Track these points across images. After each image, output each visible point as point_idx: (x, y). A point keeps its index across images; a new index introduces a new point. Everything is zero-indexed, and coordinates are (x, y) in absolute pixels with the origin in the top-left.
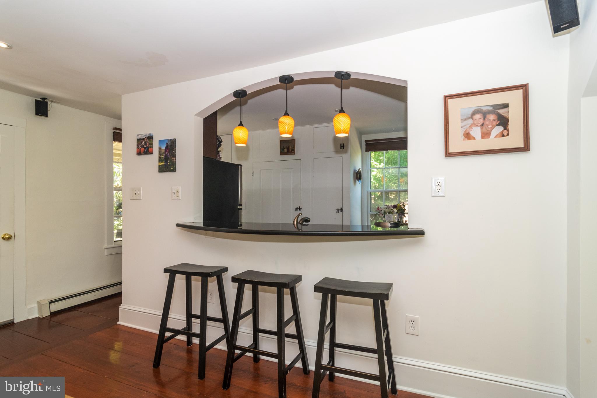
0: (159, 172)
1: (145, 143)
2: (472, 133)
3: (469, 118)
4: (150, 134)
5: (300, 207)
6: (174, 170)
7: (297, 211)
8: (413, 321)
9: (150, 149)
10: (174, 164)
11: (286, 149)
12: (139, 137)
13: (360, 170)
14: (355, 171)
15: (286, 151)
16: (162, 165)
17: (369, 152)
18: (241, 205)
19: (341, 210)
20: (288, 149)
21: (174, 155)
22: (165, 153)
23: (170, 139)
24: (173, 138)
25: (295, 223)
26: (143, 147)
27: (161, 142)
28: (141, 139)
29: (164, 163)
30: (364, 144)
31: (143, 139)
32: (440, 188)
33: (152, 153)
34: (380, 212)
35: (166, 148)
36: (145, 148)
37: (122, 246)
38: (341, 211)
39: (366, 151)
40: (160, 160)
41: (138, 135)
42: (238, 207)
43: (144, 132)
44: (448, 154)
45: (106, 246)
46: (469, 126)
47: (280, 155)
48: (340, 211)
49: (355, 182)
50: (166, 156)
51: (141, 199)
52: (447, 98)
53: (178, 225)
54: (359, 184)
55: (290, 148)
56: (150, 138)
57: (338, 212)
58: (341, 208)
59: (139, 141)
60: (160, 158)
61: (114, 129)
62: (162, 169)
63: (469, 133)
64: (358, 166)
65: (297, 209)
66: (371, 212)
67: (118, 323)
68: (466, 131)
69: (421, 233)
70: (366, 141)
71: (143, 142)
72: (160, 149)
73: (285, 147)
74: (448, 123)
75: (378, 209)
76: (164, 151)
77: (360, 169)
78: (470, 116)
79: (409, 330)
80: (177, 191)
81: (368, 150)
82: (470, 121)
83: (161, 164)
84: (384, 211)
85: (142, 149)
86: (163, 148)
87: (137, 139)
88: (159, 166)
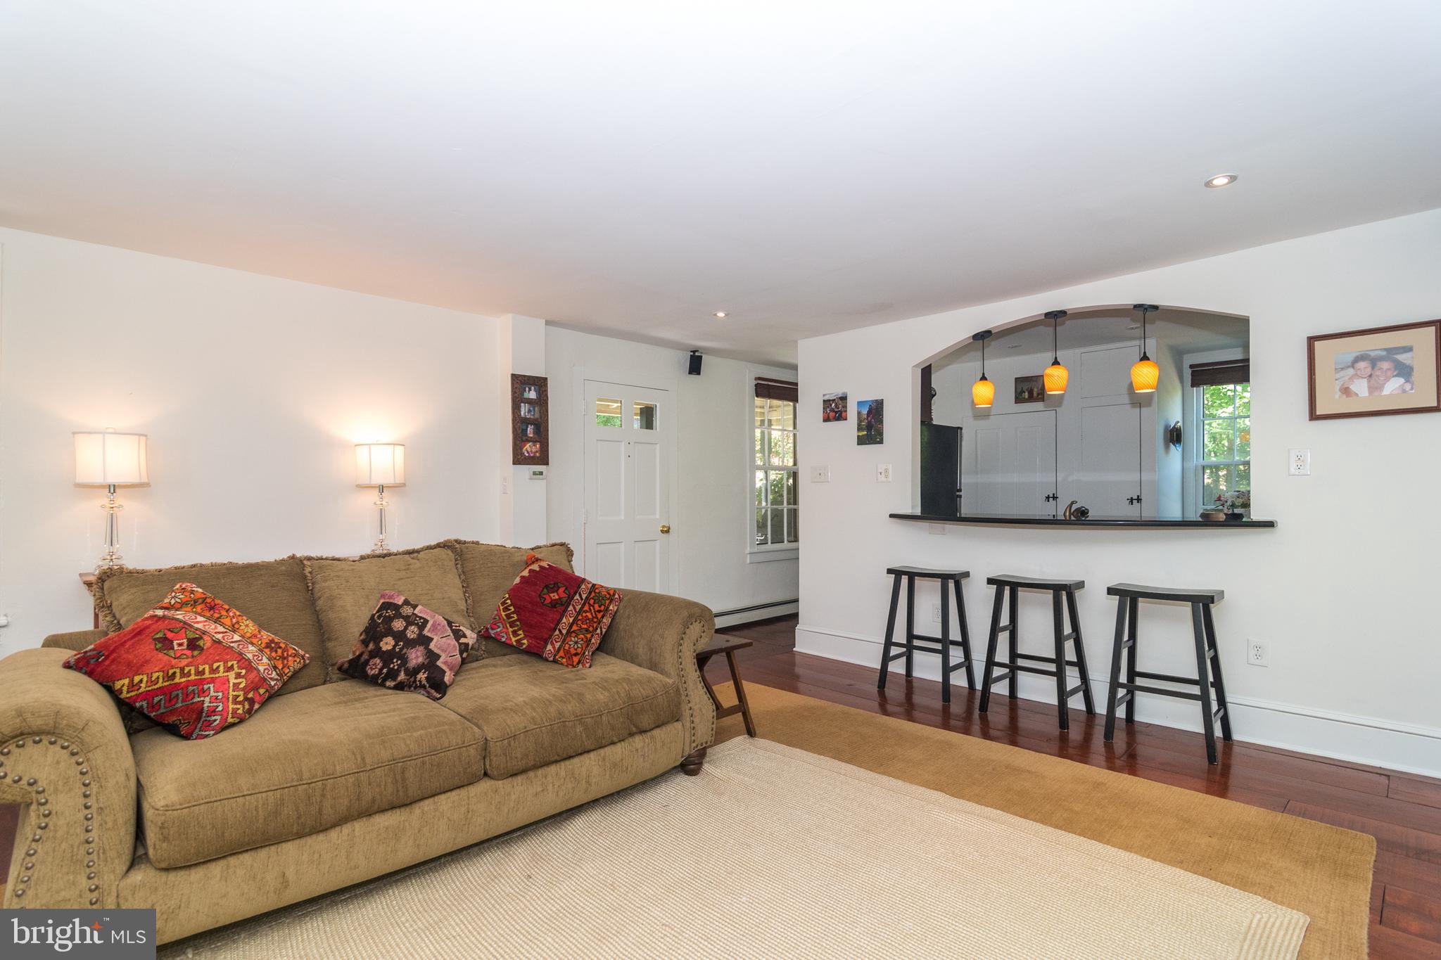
0: (858, 444)
1: (836, 406)
2: (1353, 388)
3: (1348, 367)
4: (843, 394)
5: (1054, 494)
6: (881, 442)
7: (1048, 501)
8: (1258, 648)
9: (844, 414)
10: (880, 433)
11: (1027, 394)
12: (826, 398)
13: (1179, 424)
14: (1166, 427)
15: (1027, 397)
16: (863, 435)
17: (1199, 386)
18: (960, 490)
19: (1139, 500)
20: (1031, 392)
21: (881, 422)
22: (867, 419)
23: (876, 400)
24: (879, 398)
25: (1068, 514)
26: (832, 410)
27: (860, 404)
28: (829, 400)
29: (866, 433)
30: (1188, 373)
31: (834, 400)
32: (1302, 464)
33: (846, 419)
34: (1223, 505)
35: (869, 412)
36: (836, 412)
37: (798, 549)
38: (1138, 502)
39: (1193, 386)
40: (859, 429)
41: (824, 395)
42: (958, 493)
43: (834, 391)
44: (1314, 416)
45: (748, 550)
46: (1348, 377)
47: (1016, 403)
48: (1135, 502)
49: (1167, 448)
50: (869, 423)
51: (828, 482)
52: (1312, 340)
53: (892, 516)
54: (1176, 451)
55: (1035, 390)
56: (844, 399)
57: (1132, 504)
58: (1138, 496)
59: (827, 403)
60: (859, 425)
61: (758, 379)
62: (861, 441)
63: (1348, 388)
64: (1175, 416)
65: (1048, 498)
66: (1204, 505)
67: (794, 649)
68: (1343, 385)
69: (1270, 524)
70: (1191, 366)
71: (833, 405)
72: (859, 413)
73: (1024, 390)
74: (1314, 374)
75: (1219, 499)
76: (866, 416)
77: (1178, 422)
78: (1349, 364)
79: (1253, 660)
80: (886, 471)
81: (1196, 383)
82: (1351, 371)
83: (860, 434)
84: (1232, 502)
85: (832, 414)
86: (865, 412)
87: (824, 401)
88: (858, 436)
